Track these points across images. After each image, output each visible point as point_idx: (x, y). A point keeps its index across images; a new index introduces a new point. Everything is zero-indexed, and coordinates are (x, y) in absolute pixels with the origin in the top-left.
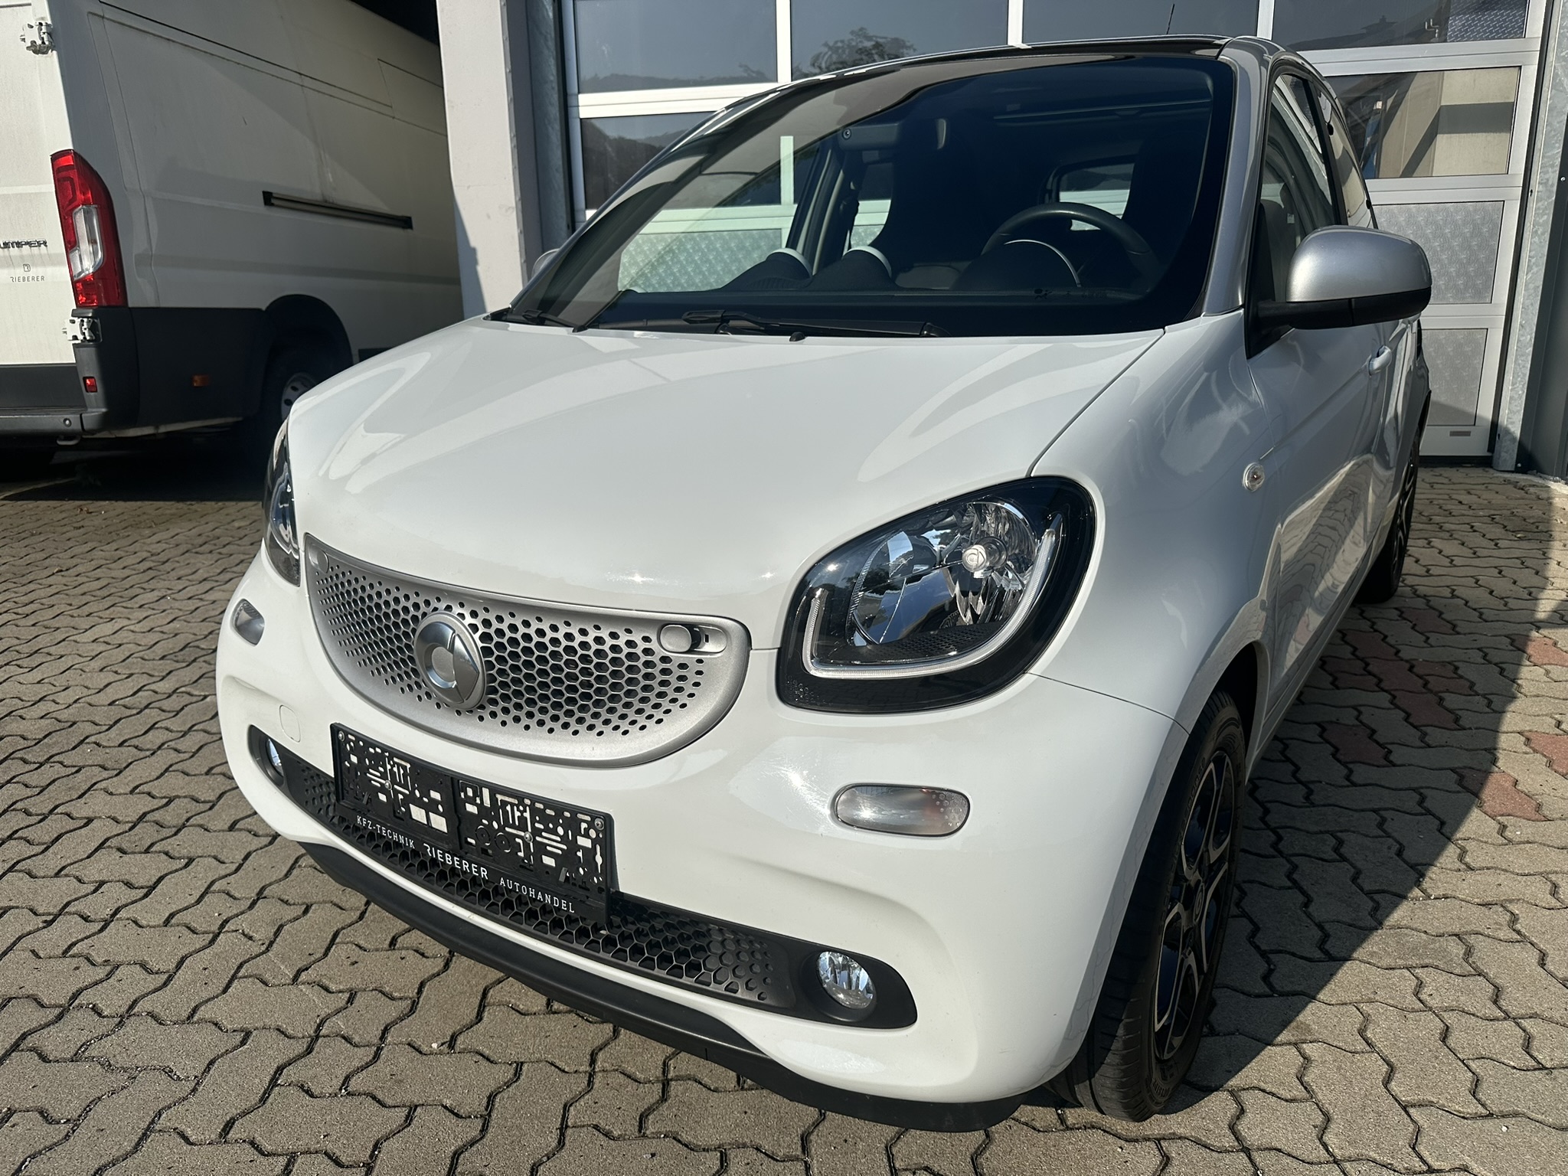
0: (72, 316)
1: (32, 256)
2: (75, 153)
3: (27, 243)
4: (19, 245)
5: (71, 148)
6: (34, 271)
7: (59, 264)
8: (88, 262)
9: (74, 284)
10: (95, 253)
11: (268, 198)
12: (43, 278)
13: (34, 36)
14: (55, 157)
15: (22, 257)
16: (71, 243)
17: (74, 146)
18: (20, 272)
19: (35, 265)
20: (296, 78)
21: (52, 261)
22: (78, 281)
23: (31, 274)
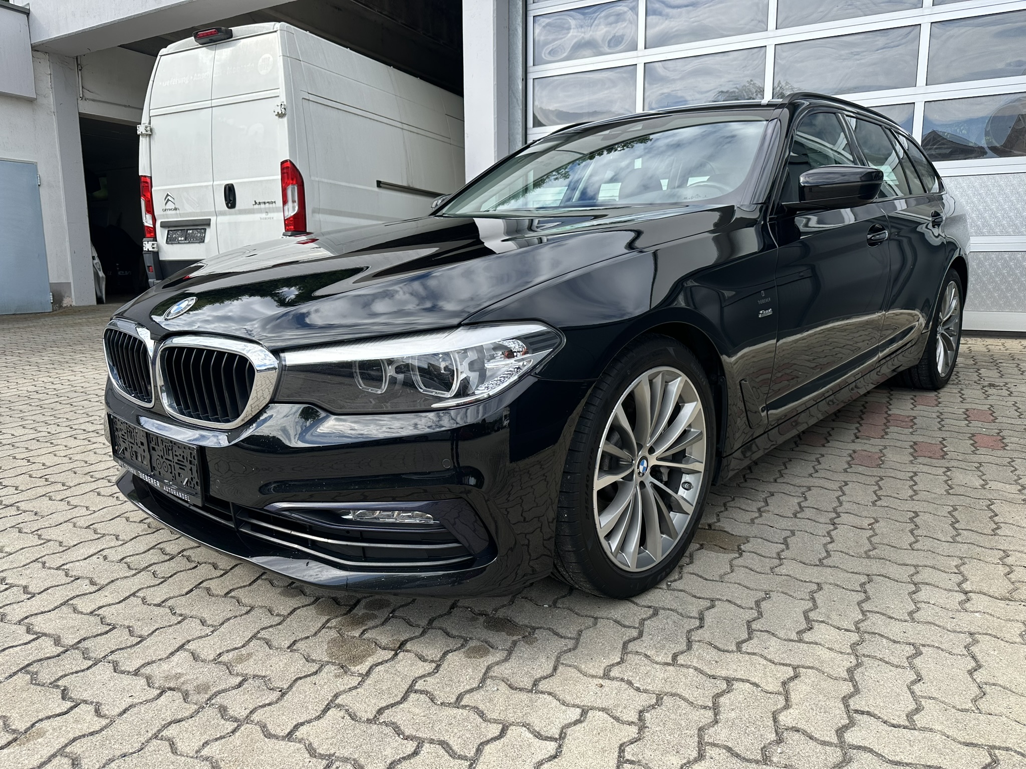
1: (269, 208)
2: (290, 161)
3: (268, 203)
4: (265, 203)
5: (288, 158)
6: (270, 215)
7: (280, 211)
8: (292, 210)
9: (285, 220)
10: (294, 208)
11: (379, 184)
12: (273, 218)
13: (279, 110)
14: (282, 163)
15: (265, 208)
16: (285, 202)
17: (290, 156)
18: (264, 215)
19: (270, 212)
20: (399, 125)
21: (276, 210)
22: (287, 220)
23: (268, 216)
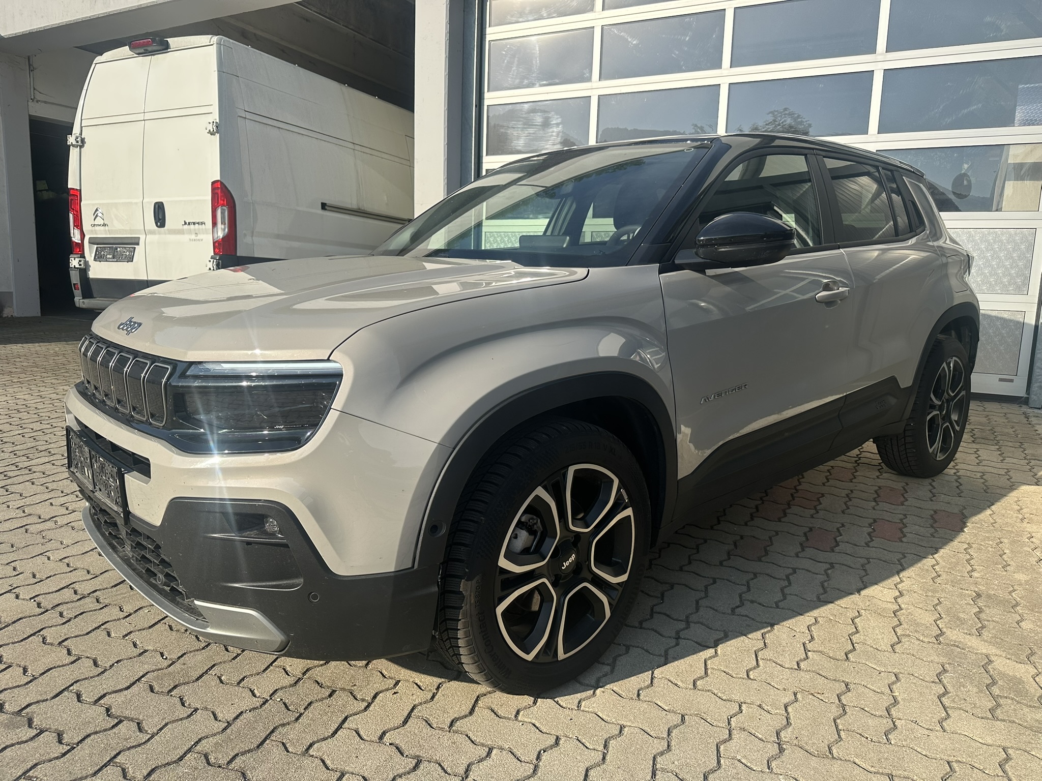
0: (211, 258)
1: (199, 229)
2: (221, 182)
3: (198, 223)
5: (219, 179)
6: (200, 237)
7: (209, 233)
8: (220, 234)
9: (214, 243)
10: (223, 230)
11: (324, 206)
12: (202, 240)
13: (210, 127)
14: (213, 183)
15: (195, 230)
16: (214, 224)
17: (221, 178)
18: (193, 237)
19: (200, 234)
20: (351, 146)
21: (206, 232)
22: (216, 242)
23: (198, 238)
